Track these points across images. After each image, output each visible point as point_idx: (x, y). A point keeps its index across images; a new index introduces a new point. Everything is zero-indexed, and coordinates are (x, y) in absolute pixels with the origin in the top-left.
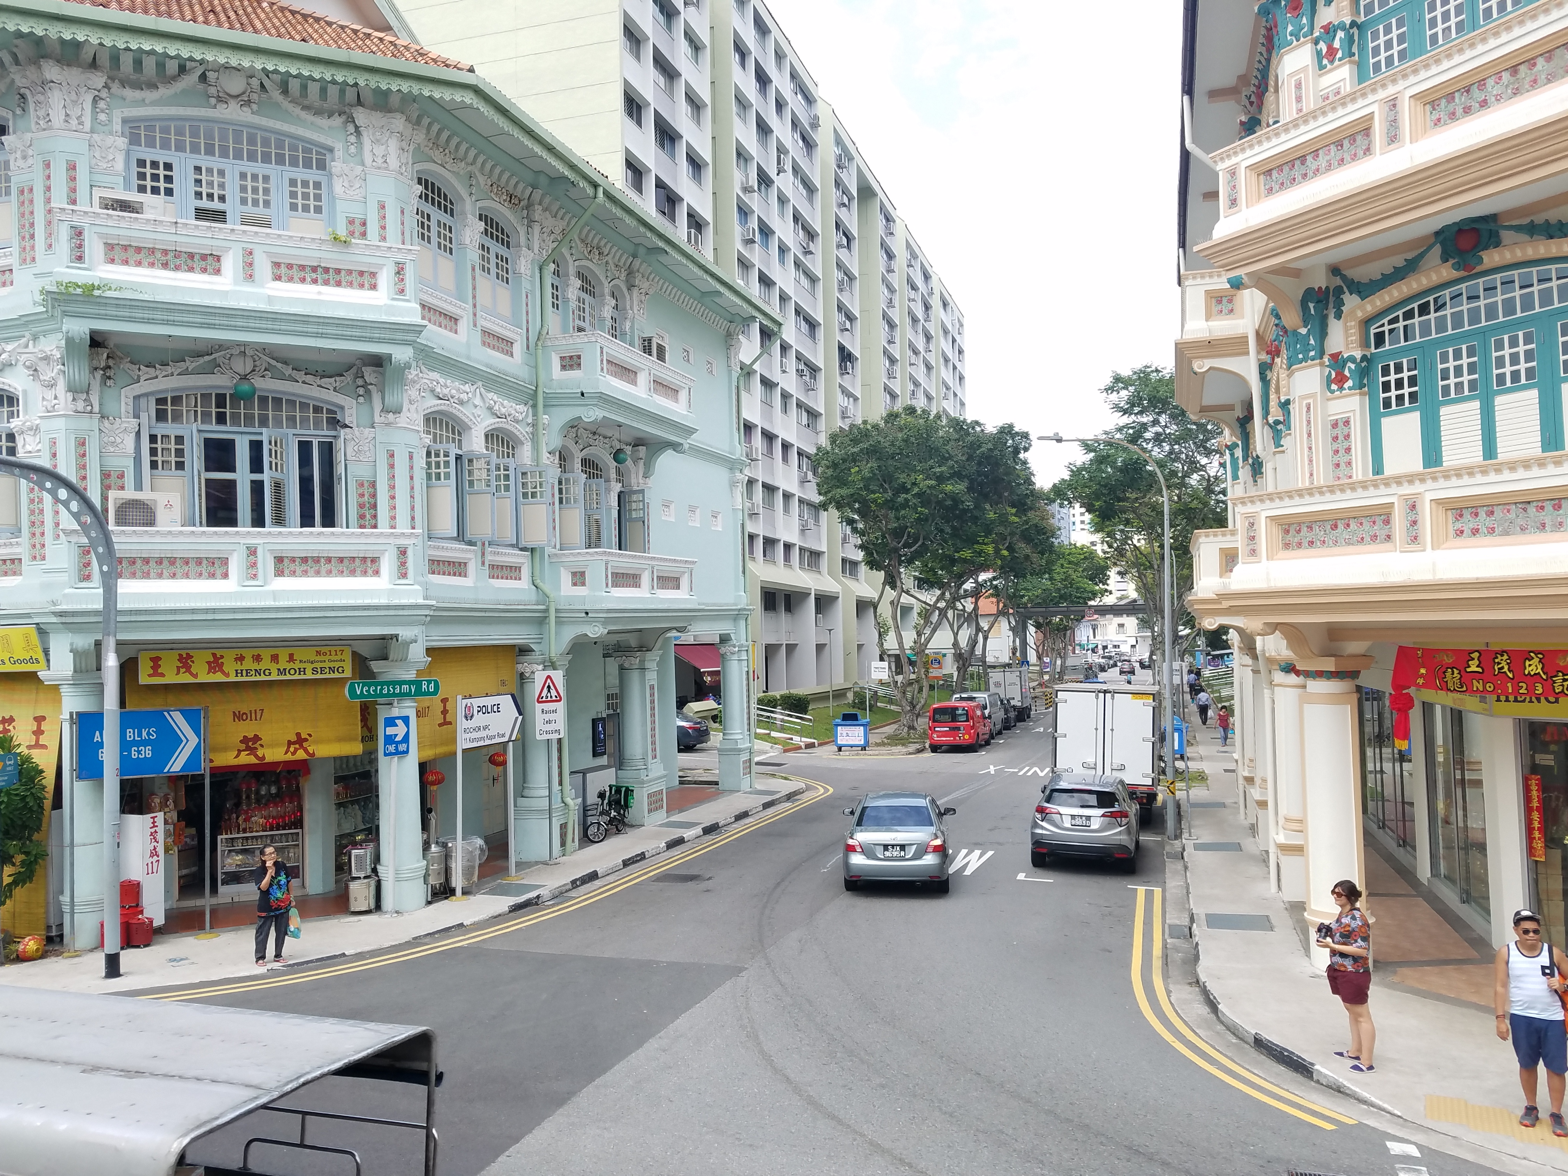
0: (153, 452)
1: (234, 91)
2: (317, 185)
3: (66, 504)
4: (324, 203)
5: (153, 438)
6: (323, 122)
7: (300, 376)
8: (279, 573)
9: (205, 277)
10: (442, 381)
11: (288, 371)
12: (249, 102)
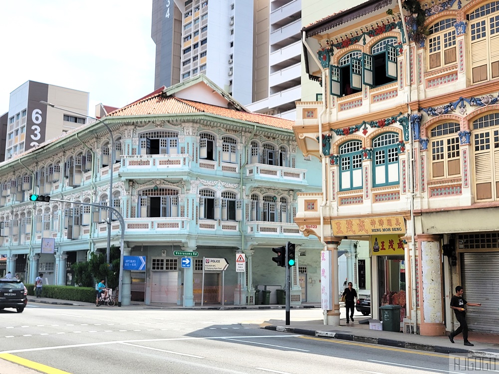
0: (141, 202)
1: (159, 124)
2: (176, 141)
3: (115, 214)
4: (177, 145)
5: (141, 199)
6: (176, 127)
7: (169, 184)
8: (158, 227)
9: (147, 166)
10: (205, 181)
11: (167, 183)
12: (161, 126)
